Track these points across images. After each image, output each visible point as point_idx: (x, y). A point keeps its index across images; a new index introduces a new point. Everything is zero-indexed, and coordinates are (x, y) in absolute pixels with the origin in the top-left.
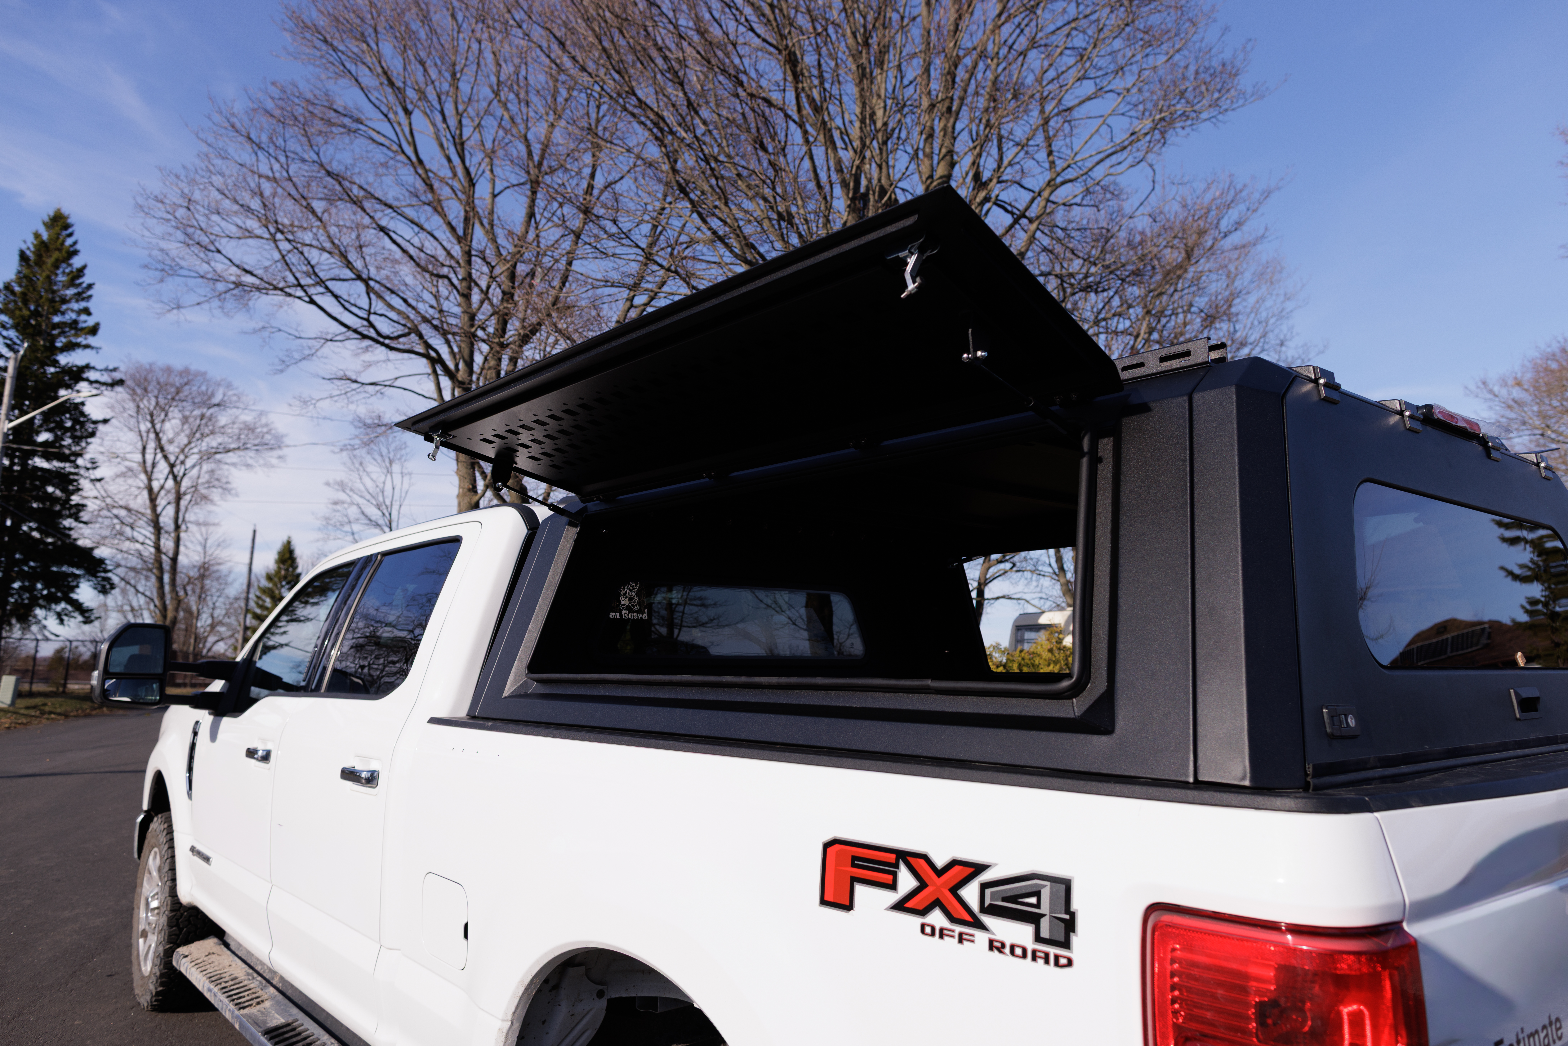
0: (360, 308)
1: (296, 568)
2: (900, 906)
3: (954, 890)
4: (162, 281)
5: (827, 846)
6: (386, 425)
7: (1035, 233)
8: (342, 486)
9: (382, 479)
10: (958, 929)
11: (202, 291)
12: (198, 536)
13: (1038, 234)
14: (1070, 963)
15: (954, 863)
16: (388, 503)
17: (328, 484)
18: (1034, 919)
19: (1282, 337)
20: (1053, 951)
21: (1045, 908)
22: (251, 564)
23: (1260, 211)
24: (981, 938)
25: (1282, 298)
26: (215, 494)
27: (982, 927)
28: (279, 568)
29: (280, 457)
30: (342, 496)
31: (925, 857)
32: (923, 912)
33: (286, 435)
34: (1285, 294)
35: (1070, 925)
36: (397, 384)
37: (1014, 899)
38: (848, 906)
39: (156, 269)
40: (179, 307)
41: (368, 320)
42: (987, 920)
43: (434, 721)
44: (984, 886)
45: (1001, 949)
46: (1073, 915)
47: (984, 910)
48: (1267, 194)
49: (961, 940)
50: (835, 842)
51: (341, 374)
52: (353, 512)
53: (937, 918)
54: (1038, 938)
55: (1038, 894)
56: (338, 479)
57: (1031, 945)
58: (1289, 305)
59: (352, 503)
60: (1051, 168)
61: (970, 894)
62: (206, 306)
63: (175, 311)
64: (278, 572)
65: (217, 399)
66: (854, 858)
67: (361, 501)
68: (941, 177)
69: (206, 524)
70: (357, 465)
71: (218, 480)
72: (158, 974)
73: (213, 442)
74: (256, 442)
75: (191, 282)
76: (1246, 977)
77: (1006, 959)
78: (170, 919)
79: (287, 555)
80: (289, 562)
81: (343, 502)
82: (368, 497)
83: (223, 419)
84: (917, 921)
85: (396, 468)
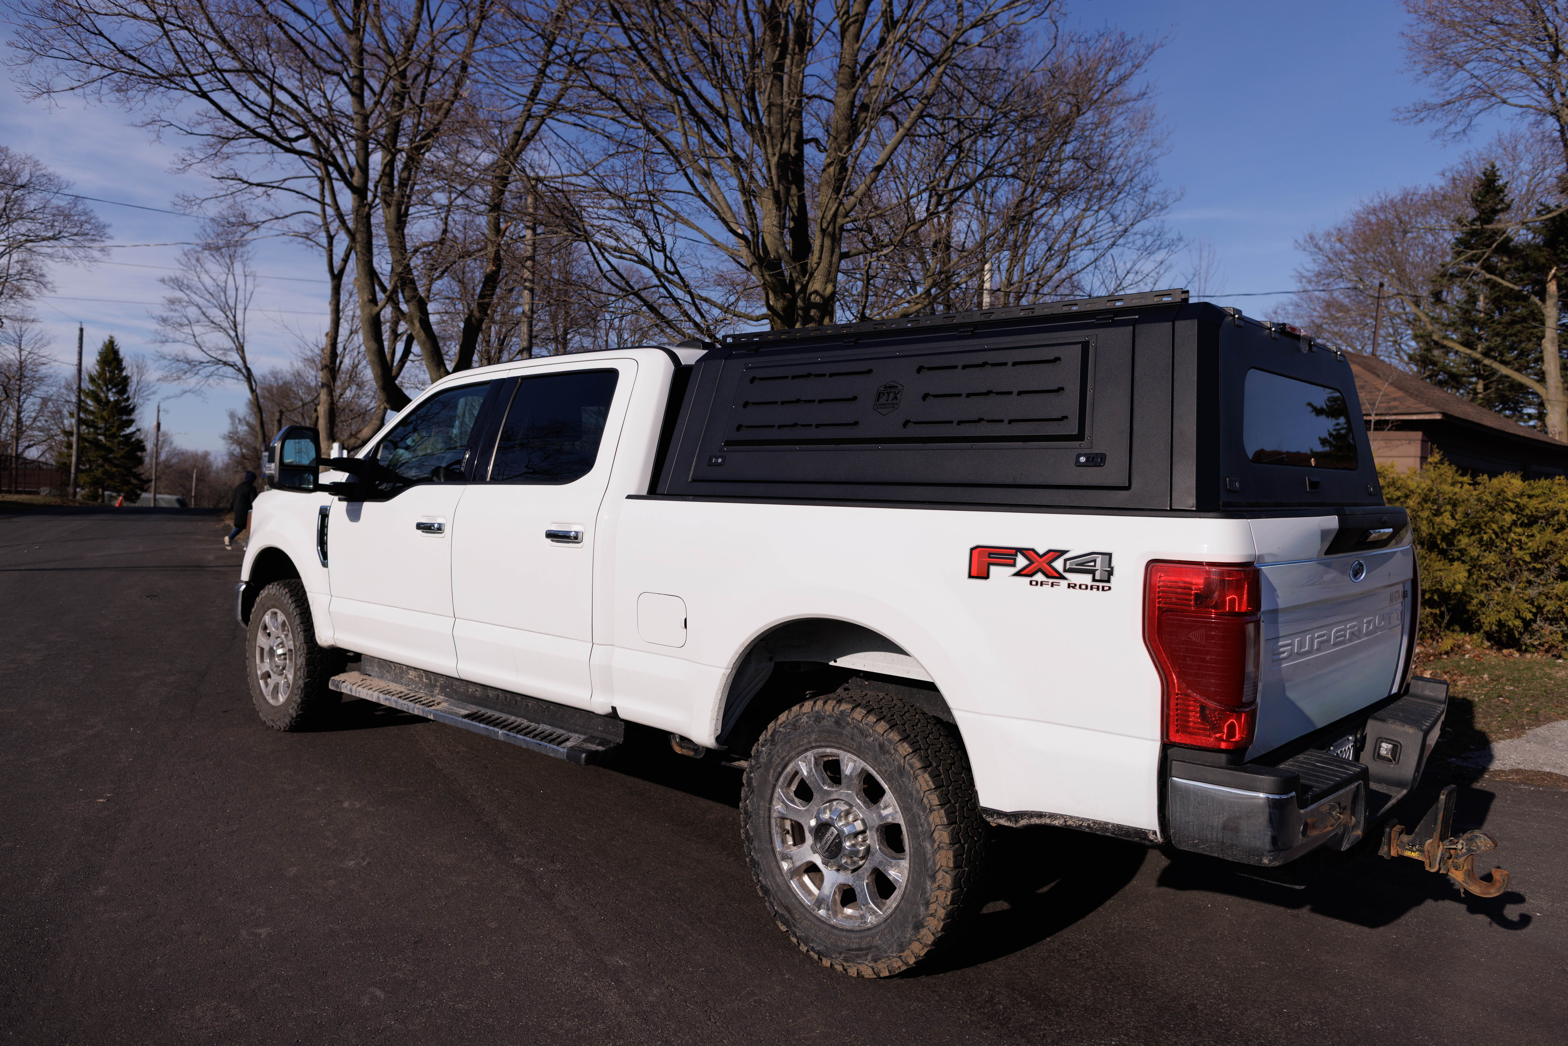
0: (260, 107)
1: (122, 370)
2: (1018, 574)
3: (1049, 564)
4: (31, 61)
5: (972, 550)
6: (250, 224)
7: (941, 77)
8: (178, 283)
9: (224, 277)
10: (1051, 581)
11: (74, 75)
12: (11, 332)
13: (946, 79)
14: (1110, 588)
15: (1049, 551)
16: (232, 304)
17: (163, 281)
18: (1093, 572)
19: (1145, 182)
20: (1101, 584)
21: (1098, 566)
22: (80, 364)
23: (1143, 68)
24: (1064, 583)
25: (1149, 144)
26: (29, 287)
27: (1064, 578)
28: (103, 369)
29: (102, 250)
30: (179, 294)
31: (1033, 550)
32: (1031, 575)
33: (109, 226)
34: (1153, 141)
35: (1110, 573)
36: (285, 185)
37: (1082, 564)
38: (986, 577)
39: (24, 48)
40: (49, 91)
41: (268, 120)
42: (1066, 575)
43: (629, 497)
44: (1066, 560)
45: (1074, 587)
46: (1112, 568)
47: (1065, 571)
48: (1151, 50)
49: (1052, 585)
50: (977, 547)
51: (231, 173)
52: (192, 312)
53: (1039, 577)
54: (1094, 580)
55: (1095, 561)
56: (173, 276)
57: (1090, 583)
58: (1155, 152)
59: (191, 302)
60: (958, 12)
61: (1058, 565)
62: (79, 91)
63: (45, 95)
64: (101, 374)
65: (23, 179)
66: (990, 554)
67: (201, 301)
68: (857, 14)
69: (22, 320)
70: (194, 262)
71: (29, 271)
72: (299, 701)
73: (21, 227)
74: (75, 230)
75: (62, 64)
76: (1192, 584)
77: (1077, 591)
78: (307, 660)
79: (112, 356)
80: (114, 364)
81: (180, 301)
82: (208, 296)
83: (32, 202)
84: (1028, 579)
85: (238, 267)
